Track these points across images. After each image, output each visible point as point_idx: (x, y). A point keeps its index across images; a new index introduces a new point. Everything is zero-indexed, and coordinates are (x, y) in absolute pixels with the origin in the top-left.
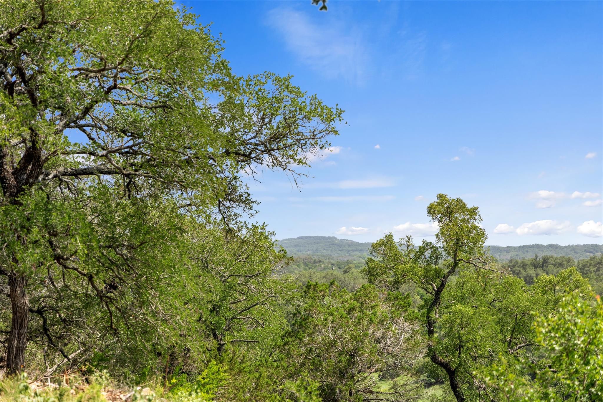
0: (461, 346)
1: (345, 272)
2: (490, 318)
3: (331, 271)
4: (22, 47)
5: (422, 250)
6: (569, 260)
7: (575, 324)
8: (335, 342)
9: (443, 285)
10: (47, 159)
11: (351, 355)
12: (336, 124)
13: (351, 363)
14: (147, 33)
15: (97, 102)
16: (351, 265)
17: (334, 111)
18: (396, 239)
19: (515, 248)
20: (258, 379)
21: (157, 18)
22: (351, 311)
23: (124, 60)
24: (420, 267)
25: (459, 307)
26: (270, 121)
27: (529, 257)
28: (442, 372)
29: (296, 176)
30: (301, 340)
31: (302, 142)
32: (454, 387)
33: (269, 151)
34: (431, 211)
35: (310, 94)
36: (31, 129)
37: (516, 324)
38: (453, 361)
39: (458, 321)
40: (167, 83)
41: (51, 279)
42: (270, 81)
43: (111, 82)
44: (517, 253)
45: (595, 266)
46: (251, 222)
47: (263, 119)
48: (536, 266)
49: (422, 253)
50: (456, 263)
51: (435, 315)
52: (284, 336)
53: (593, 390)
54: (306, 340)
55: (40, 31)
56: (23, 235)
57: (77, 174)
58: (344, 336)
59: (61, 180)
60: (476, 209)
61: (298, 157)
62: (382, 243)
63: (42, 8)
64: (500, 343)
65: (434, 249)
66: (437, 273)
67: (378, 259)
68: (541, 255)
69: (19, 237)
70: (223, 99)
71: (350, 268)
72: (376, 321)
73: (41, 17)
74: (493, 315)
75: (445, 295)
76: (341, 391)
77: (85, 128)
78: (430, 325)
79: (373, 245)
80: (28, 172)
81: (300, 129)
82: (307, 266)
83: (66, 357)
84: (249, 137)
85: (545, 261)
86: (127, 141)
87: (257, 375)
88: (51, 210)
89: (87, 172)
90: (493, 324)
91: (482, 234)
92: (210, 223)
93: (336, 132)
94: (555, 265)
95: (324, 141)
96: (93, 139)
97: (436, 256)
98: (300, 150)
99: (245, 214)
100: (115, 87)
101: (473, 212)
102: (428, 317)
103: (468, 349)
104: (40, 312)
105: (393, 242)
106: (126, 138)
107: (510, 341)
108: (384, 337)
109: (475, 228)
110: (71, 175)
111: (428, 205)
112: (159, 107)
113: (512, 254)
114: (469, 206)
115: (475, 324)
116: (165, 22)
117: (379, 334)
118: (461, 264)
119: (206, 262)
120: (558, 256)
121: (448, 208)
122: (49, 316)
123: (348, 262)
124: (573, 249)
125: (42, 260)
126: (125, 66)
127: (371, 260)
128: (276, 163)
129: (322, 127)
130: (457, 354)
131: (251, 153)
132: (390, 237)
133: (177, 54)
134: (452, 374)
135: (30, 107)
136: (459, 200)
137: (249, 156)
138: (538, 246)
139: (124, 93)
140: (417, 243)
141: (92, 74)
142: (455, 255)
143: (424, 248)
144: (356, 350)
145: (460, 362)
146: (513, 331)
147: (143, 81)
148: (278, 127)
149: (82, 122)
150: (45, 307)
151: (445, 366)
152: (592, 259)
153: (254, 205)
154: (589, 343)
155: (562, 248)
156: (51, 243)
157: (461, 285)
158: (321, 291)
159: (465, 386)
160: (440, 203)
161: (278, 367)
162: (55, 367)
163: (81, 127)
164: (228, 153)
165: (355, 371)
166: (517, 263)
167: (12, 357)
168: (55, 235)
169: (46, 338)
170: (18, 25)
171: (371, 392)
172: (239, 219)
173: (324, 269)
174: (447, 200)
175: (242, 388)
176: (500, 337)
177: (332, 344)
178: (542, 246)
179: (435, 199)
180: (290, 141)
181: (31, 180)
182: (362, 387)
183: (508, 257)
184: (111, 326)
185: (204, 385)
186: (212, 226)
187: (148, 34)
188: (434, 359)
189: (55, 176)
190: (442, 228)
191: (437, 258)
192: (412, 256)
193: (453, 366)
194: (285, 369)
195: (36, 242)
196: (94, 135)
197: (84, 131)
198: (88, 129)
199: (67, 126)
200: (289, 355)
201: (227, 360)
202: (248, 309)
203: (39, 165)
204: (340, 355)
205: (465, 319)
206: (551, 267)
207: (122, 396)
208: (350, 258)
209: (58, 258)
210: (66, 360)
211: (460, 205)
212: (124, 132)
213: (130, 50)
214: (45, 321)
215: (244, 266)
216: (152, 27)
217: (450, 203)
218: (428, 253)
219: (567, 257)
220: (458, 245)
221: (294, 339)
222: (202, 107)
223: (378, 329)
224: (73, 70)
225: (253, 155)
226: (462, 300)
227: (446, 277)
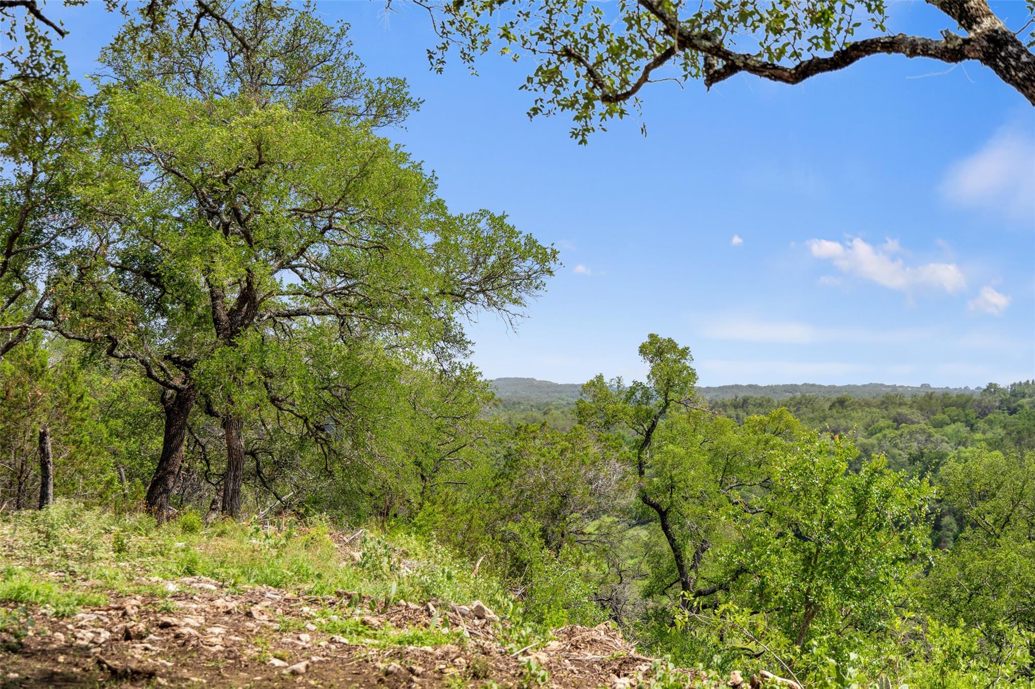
0: (673, 487)
1: (545, 413)
2: (701, 458)
3: (530, 413)
4: (238, 187)
5: (632, 391)
6: (769, 401)
7: (813, 463)
8: (547, 483)
9: (654, 425)
10: (262, 300)
11: (563, 496)
12: (551, 265)
13: (563, 505)
14: (364, 173)
15: (313, 242)
16: (551, 407)
17: (549, 251)
18: (606, 380)
19: (714, 389)
20: (471, 521)
21: (373, 158)
22: (562, 452)
23: (340, 200)
24: (631, 408)
25: (671, 446)
26: (485, 260)
27: (728, 398)
28: (653, 513)
29: (510, 316)
30: (512, 481)
31: (518, 282)
32: (665, 528)
33: (483, 291)
34: (643, 350)
35: (524, 234)
36: (248, 270)
37: (728, 464)
38: (664, 500)
39: (670, 461)
40: (382, 223)
41: (262, 421)
42: (484, 221)
43: (325, 222)
44: (715, 394)
45: (795, 406)
46: (465, 362)
47: (477, 259)
48: (736, 407)
49: (633, 393)
50: (667, 403)
51: (646, 456)
52: (495, 477)
53: (832, 530)
54: (517, 481)
55: (256, 172)
56: (239, 376)
57: (289, 315)
58: (556, 477)
59: (275, 321)
60: (687, 349)
61: (514, 297)
62: (592, 384)
63: (259, 148)
64: (712, 483)
65: (645, 390)
66: (648, 413)
67: (588, 400)
68: (741, 395)
69: (235, 379)
70: (438, 239)
71: (550, 410)
72: (588, 462)
73: (258, 157)
74: (704, 455)
75: (655, 435)
76: (553, 532)
77: (298, 269)
78: (641, 467)
79: (583, 386)
80: (243, 313)
81: (515, 269)
82: (506, 407)
83: (278, 499)
84: (463, 277)
85: (745, 401)
86: (340, 283)
87: (469, 516)
88: (266, 351)
89: (298, 313)
90: (705, 464)
91: (693, 375)
92: (417, 364)
93: (551, 273)
94: (755, 406)
95: (539, 281)
96: (305, 280)
97: (647, 396)
98: (514, 290)
99: (460, 355)
100: (330, 227)
101: (685, 352)
102: (639, 458)
103: (680, 489)
104: (253, 454)
105: (603, 383)
106: (338, 280)
107: (722, 481)
108: (596, 478)
109: (686, 368)
110: (284, 316)
111: (640, 344)
112: (375, 247)
113: (713, 394)
114: (681, 347)
115: (687, 463)
116: (381, 162)
117: (591, 475)
118: (672, 404)
119: (414, 403)
120: (759, 396)
121: (659, 347)
122: (262, 457)
123: (547, 404)
124: (773, 389)
125: (258, 402)
126: (341, 205)
127: (581, 401)
128: (491, 303)
129: (537, 267)
130: (668, 495)
131: (465, 294)
132: (600, 378)
133: (394, 195)
134: (663, 515)
135: (247, 247)
136: (670, 341)
137: (463, 296)
138: (737, 387)
139: (337, 233)
140: (628, 383)
141: (306, 215)
142: (666, 395)
143: (634, 388)
144: (568, 491)
145: (672, 502)
146: (724, 471)
147: (358, 222)
148: (493, 266)
149: (294, 263)
150: (258, 449)
151: (656, 507)
152: (791, 399)
153: (469, 345)
154: (827, 482)
155: (761, 388)
156: (266, 384)
157: (670, 427)
158: (532, 432)
159: (677, 527)
160: (651, 343)
161: (490, 508)
162: (267, 509)
163: (293, 268)
164: (443, 293)
165: (567, 512)
166: (717, 403)
167: (228, 499)
168: (271, 377)
169: (258, 479)
170: (234, 166)
171: (583, 533)
172: (453, 360)
173: (524, 410)
174: (659, 340)
175: (455, 530)
176: (712, 477)
177: (544, 485)
178: (741, 386)
179: (646, 340)
180: (505, 281)
181: (246, 322)
182: (574, 528)
183: (708, 397)
184: (326, 468)
185: (420, 527)
186: (419, 367)
187: (365, 175)
188: (645, 500)
189: (270, 317)
190: (653, 367)
191: (648, 398)
192: (623, 396)
193: (664, 508)
194: (497, 511)
195: (251, 384)
196: (307, 276)
197: (296, 272)
198: (300, 270)
199: (282, 267)
200: (501, 497)
201: (440, 501)
202: (457, 450)
203: (254, 307)
204: (553, 496)
205: (676, 459)
206: (751, 408)
207: (345, 538)
208: (549, 400)
209: (274, 400)
210: (279, 502)
211: (671, 345)
212: (338, 273)
213: (347, 190)
214: (258, 464)
215: (452, 407)
216: (369, 168)
217: (661, 343)
218: (638, 395)
219: (767, 397)
220: (669, 384)
221: (505, 480)
222: (418, 247)
223: (590, 470)
224: (289, 210)
225: (467, 295)
226: (673, 440)
227: (656, 418)
